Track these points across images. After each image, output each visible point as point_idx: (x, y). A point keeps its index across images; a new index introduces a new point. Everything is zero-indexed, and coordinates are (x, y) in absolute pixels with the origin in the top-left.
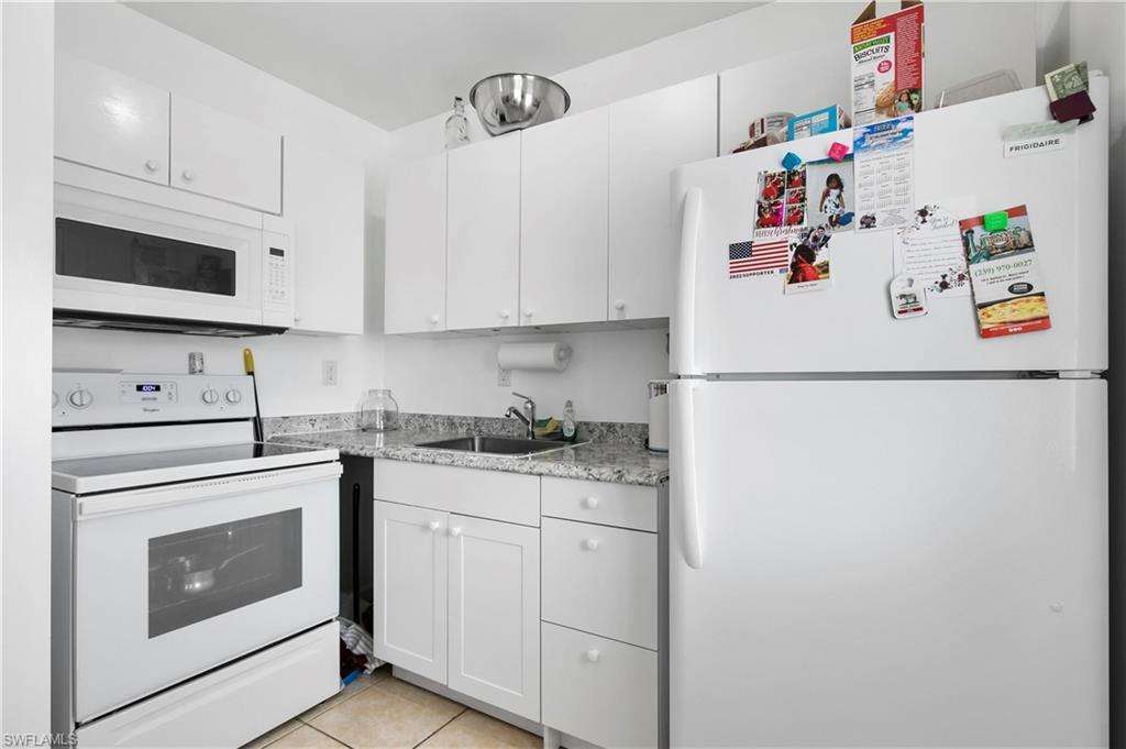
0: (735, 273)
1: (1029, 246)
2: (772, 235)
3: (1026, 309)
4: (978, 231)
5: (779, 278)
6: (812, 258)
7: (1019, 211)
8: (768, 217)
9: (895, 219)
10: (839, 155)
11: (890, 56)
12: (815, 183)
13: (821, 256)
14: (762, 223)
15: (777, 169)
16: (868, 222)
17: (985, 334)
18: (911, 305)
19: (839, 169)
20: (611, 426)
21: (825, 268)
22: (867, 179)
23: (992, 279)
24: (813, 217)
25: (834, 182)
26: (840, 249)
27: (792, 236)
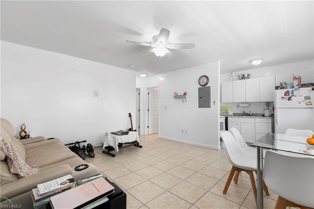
0: (282, 99)
1: (310, 99)
2: (286, 96)
3: (310, 103)
4: (306, 97)
5: (287, 100)
6: (290, 98)
7: (310, 96)
8: (286, 95)
9: (298, 96)
10: (293, 91)
11: (298, 81)
12: (291, 93)
13: (291, 99)
14: (285, 95)
15: (286, 91)
16: (296, 96)
17: (307, 105)
18: (300, 103)
19: (293, 92)
20: (257, 114)
21: (292, 99)
22: (295, 93)
23: (307, 101)
24: (290, 95)
25: (292, 93)
26: (293, 98)
27: (288, 97)
